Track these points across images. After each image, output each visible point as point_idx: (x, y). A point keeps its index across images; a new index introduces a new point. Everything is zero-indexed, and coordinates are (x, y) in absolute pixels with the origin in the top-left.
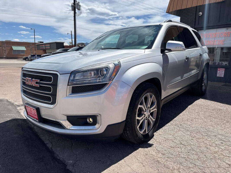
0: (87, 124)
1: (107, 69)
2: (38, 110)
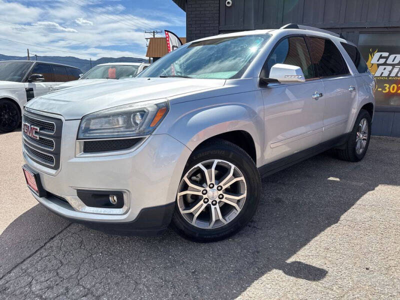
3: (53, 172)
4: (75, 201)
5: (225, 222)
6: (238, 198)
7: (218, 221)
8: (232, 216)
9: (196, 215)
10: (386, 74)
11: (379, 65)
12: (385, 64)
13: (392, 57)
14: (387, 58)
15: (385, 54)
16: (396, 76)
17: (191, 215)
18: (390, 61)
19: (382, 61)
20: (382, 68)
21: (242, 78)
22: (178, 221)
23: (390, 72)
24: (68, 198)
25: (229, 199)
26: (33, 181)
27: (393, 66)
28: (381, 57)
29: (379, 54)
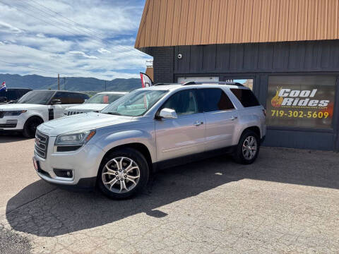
0: (66, 176)
1: (83, 134)
2: (38, 162)
3: (44, 160)
4: (52, 174)
5: (128, 190)
6: (135, 177)
7: (124, 189)
8: (132, 187)
9: (112, 185)
10: (289, 104)
11: (284, 98)
12: (288, 97)
13: (293, 92)
14: (289, 93)
15: (288, 90)
16: (297, 105)
17: (109, 185)
18: (291, 95)
19: (286, 95)
20: (286, 99)
21: (144, 116)
22: (101, 187)
23: (293, 102)
24: (49, 172)
25: (130, 178)
26: (36, 164)
27: (295, 98)
28: (285, 92)
29: (284, 90)
